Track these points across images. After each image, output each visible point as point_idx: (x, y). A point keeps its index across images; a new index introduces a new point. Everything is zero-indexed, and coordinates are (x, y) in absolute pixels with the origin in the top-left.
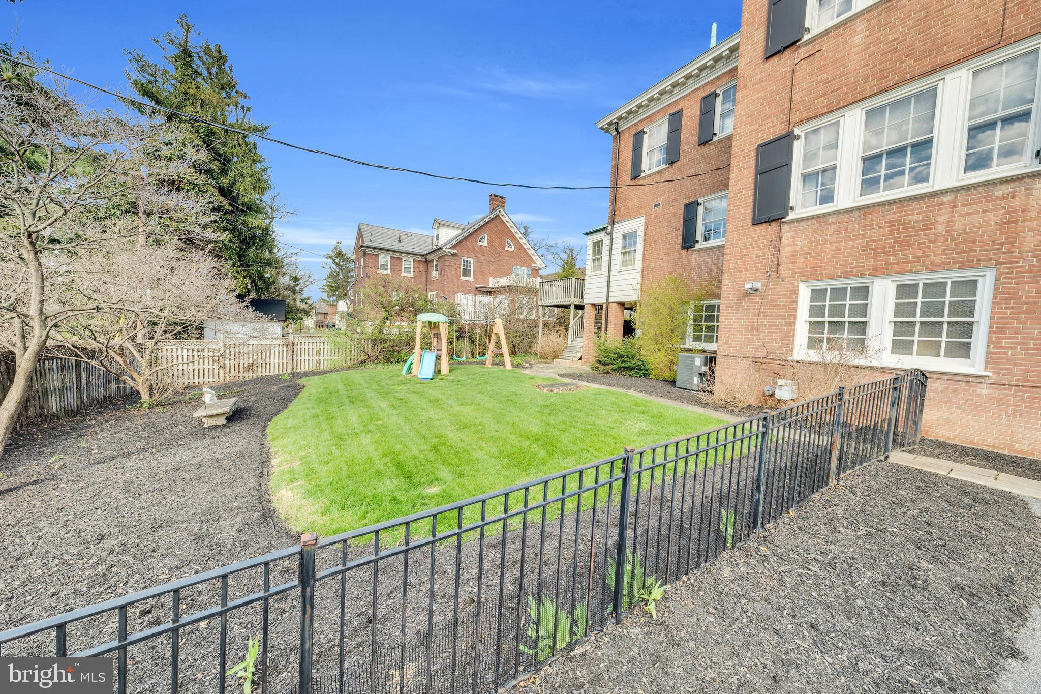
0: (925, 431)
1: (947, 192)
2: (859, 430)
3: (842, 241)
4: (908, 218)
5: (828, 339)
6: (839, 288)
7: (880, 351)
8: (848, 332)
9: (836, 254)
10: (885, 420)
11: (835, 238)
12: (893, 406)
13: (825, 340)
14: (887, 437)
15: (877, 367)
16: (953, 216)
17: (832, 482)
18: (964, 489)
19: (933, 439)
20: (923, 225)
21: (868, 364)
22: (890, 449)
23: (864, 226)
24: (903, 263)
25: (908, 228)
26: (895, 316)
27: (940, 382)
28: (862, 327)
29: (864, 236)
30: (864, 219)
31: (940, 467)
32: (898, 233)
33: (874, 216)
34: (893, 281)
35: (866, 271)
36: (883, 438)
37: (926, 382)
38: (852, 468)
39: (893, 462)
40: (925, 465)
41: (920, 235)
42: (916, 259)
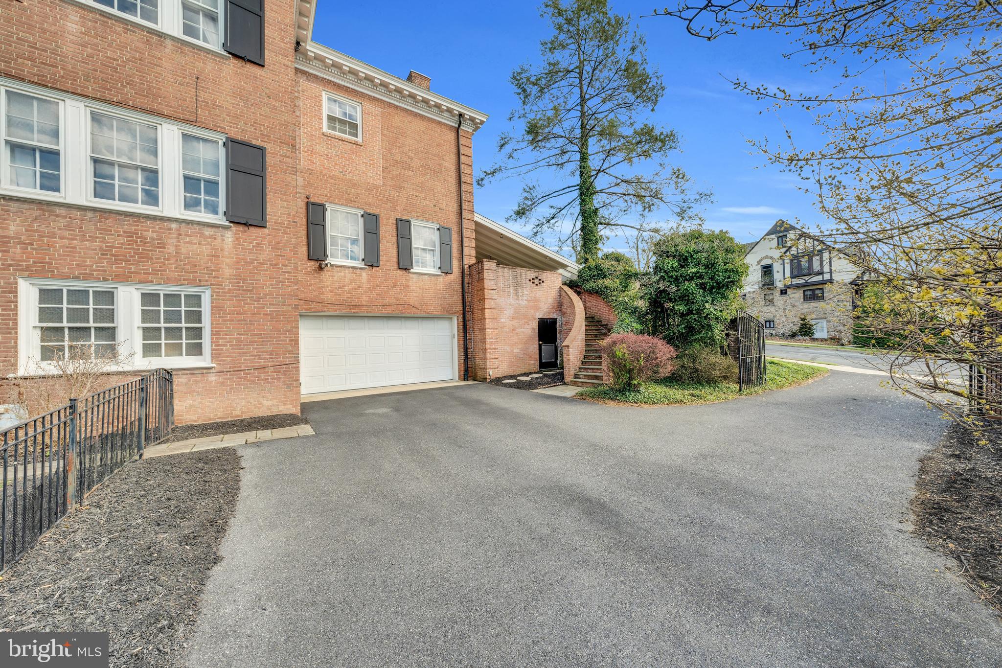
0: (178, 420)
1: (173, 221)
2: (104, 438)
3: (76, 239)
4: (145, 234)
5: (71, 347)
6: (79, 291)
7: (131, 355)
8: (95, 338)
9: (70, 252)
10: (134, 421)
11: (66, 234)
12: (141, 406)
13: (67, 349)
14: (139, 436)
15: (129, 372)
16: (179, 242)
17: (72, 506)
18: (201, 457)
19: (184, 425)
20: (158, 243)
21: (120, 369)
22: (143, 446)
23: (101, 229)
24: (144, 273)
25: (145, 243)
26: (143, 322)
27: (184, 376)
28: (110, 333)
29: (102, 240)
30: (100, 222)
31: (186, 446)
32: (137, 245)
33: (110, 222)
34: (138, 289)
35: (108, 275)
36: (135, 439)
37: (171, 378)
38: (100, 481)
39: (147, 457)
40: (176, 449)
41: (156, 251)
42: (155, 272)
